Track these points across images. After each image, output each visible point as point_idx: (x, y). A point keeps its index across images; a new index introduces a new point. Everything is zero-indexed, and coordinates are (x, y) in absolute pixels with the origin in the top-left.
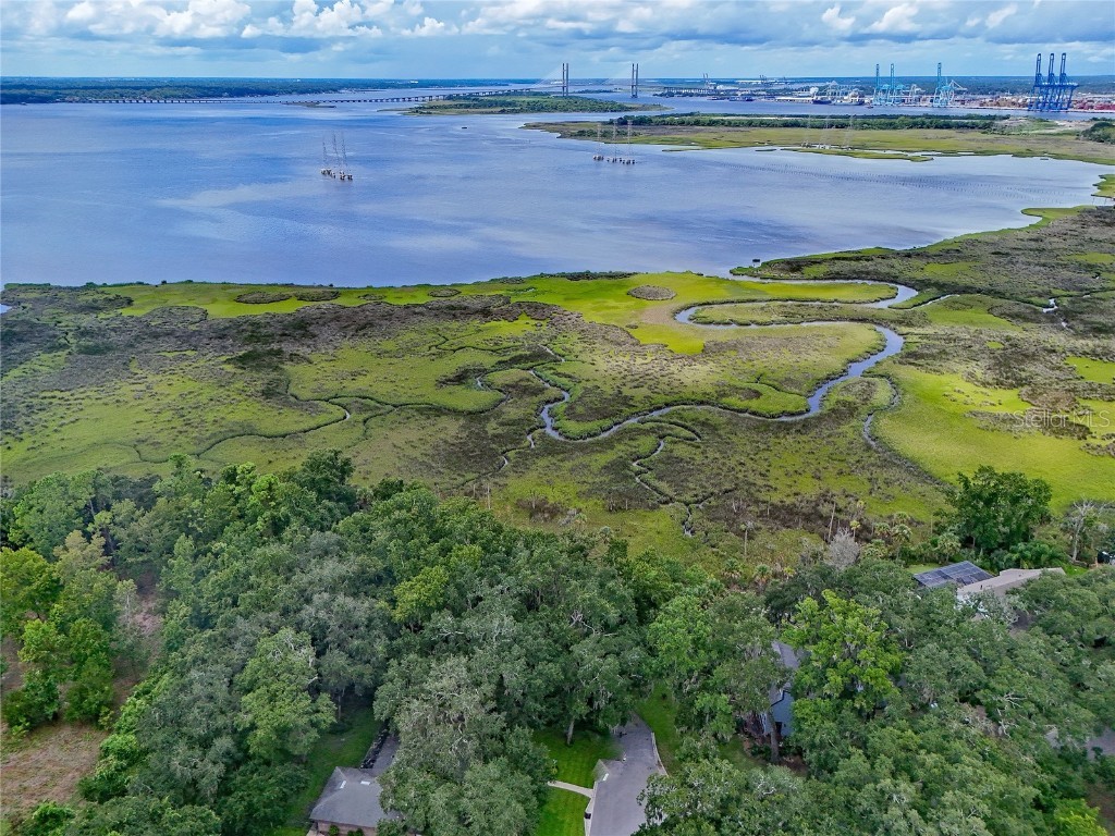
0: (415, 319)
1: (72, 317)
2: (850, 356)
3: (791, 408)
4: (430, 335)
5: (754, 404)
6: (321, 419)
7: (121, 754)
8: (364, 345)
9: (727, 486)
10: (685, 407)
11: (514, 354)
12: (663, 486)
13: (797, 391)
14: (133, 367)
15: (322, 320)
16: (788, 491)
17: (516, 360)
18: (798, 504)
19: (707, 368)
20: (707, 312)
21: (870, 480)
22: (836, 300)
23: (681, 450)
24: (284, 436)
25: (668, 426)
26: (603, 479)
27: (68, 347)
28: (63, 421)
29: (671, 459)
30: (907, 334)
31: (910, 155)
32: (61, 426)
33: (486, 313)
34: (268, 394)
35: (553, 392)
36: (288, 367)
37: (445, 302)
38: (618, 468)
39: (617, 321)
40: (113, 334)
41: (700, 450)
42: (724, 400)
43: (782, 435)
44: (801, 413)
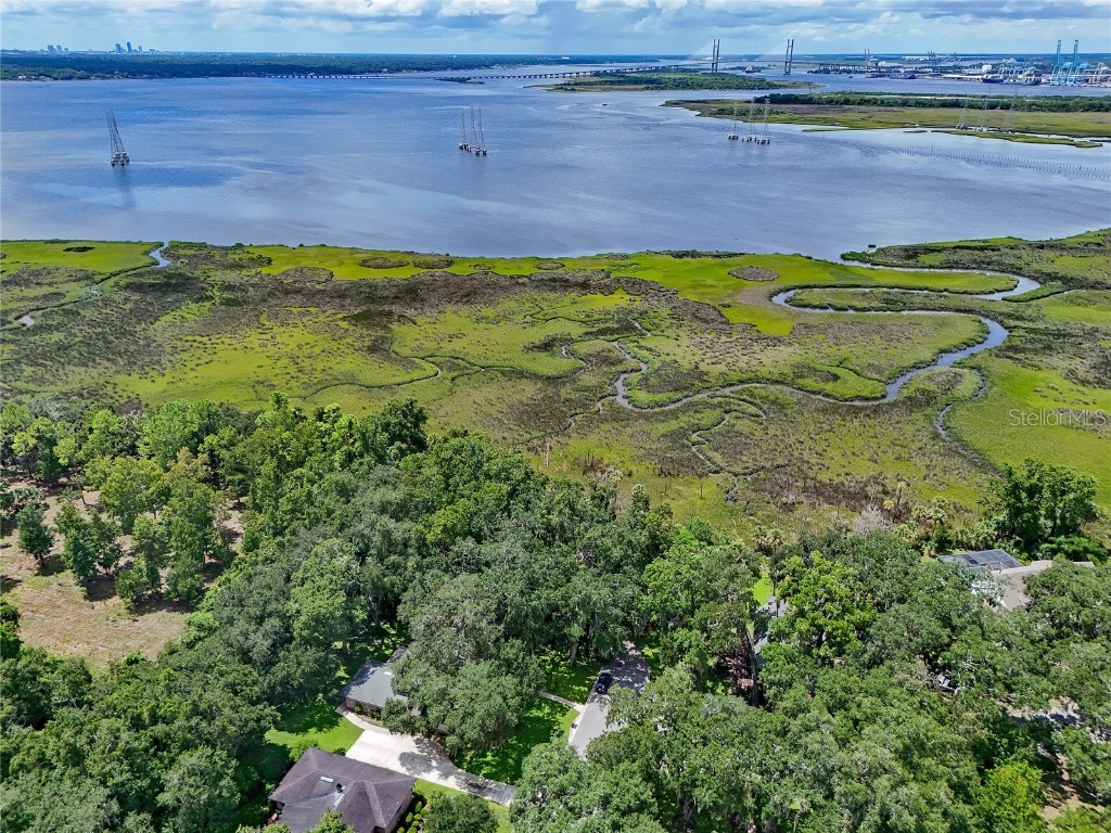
0: (518, 289)
1: (219, 273)
2: (943, 346)
3: (866, 393)
4: (527, 305)
5: (829, 387)
6: (415, 376)
7: (200, 627)
8: (465, 310)
9: (780, 461)
10: (758, 385)
11: (602, 326)
12: (717, 457)
13: (878, 377)
14: (263, 319)
15: (431, 286)
16: (841, 471)
17: (602, 332)
18: (846, 483)
19: (790, 349)
20: (806, 296)
21: (927, 467)
22: (946, 290)
23: (744, 425)
24: (380, 387)
25: (736, 402)
26: (659, 446)
27: (213, 299)
28: (199, 362)
29: (731, 432)
30: (1015, 327)
31: (1076, 140)
32: (197, 365)
33: (584, 286)
34: (373, 349)
35: (631, 363)
36: (395, 327)
37: (546, 275)
38: (677, 437)
39: (710, 299)
40: (251, 288)
41: (762, 427)
42: (800, 381)
43: (848, 418)
44: (876, 399)
